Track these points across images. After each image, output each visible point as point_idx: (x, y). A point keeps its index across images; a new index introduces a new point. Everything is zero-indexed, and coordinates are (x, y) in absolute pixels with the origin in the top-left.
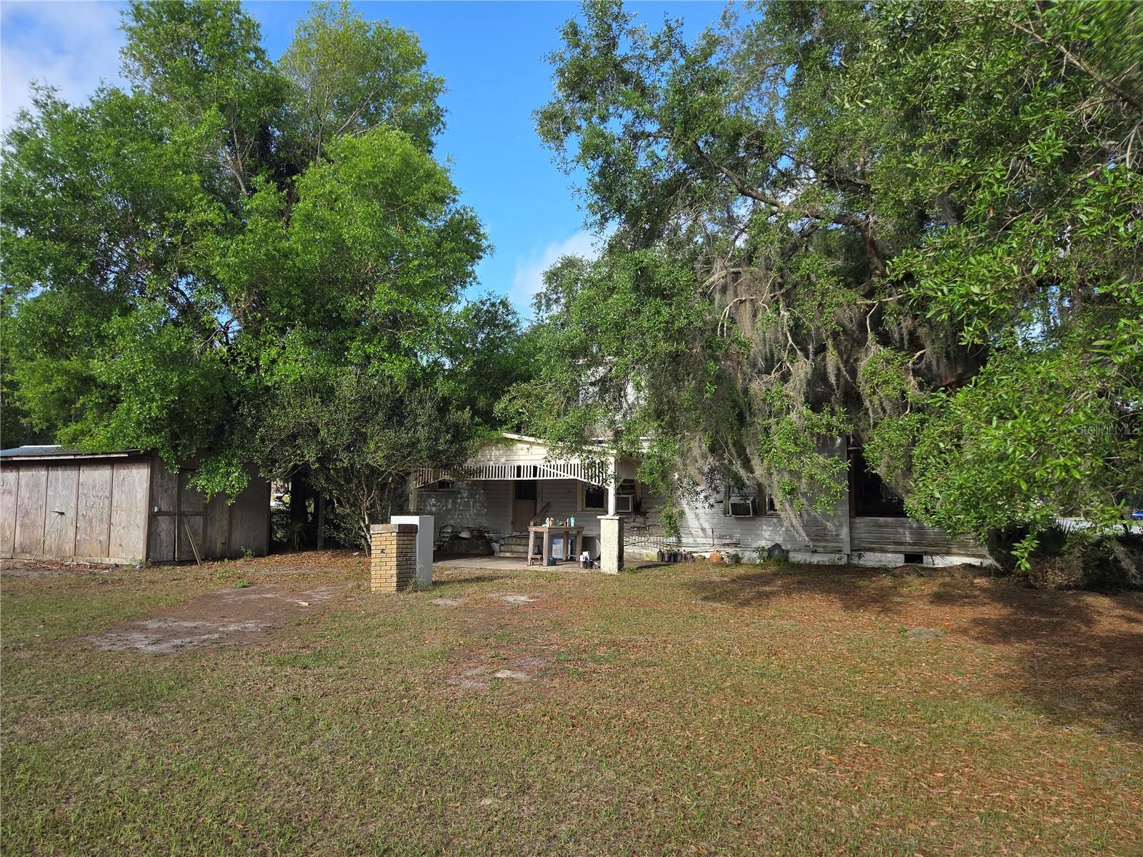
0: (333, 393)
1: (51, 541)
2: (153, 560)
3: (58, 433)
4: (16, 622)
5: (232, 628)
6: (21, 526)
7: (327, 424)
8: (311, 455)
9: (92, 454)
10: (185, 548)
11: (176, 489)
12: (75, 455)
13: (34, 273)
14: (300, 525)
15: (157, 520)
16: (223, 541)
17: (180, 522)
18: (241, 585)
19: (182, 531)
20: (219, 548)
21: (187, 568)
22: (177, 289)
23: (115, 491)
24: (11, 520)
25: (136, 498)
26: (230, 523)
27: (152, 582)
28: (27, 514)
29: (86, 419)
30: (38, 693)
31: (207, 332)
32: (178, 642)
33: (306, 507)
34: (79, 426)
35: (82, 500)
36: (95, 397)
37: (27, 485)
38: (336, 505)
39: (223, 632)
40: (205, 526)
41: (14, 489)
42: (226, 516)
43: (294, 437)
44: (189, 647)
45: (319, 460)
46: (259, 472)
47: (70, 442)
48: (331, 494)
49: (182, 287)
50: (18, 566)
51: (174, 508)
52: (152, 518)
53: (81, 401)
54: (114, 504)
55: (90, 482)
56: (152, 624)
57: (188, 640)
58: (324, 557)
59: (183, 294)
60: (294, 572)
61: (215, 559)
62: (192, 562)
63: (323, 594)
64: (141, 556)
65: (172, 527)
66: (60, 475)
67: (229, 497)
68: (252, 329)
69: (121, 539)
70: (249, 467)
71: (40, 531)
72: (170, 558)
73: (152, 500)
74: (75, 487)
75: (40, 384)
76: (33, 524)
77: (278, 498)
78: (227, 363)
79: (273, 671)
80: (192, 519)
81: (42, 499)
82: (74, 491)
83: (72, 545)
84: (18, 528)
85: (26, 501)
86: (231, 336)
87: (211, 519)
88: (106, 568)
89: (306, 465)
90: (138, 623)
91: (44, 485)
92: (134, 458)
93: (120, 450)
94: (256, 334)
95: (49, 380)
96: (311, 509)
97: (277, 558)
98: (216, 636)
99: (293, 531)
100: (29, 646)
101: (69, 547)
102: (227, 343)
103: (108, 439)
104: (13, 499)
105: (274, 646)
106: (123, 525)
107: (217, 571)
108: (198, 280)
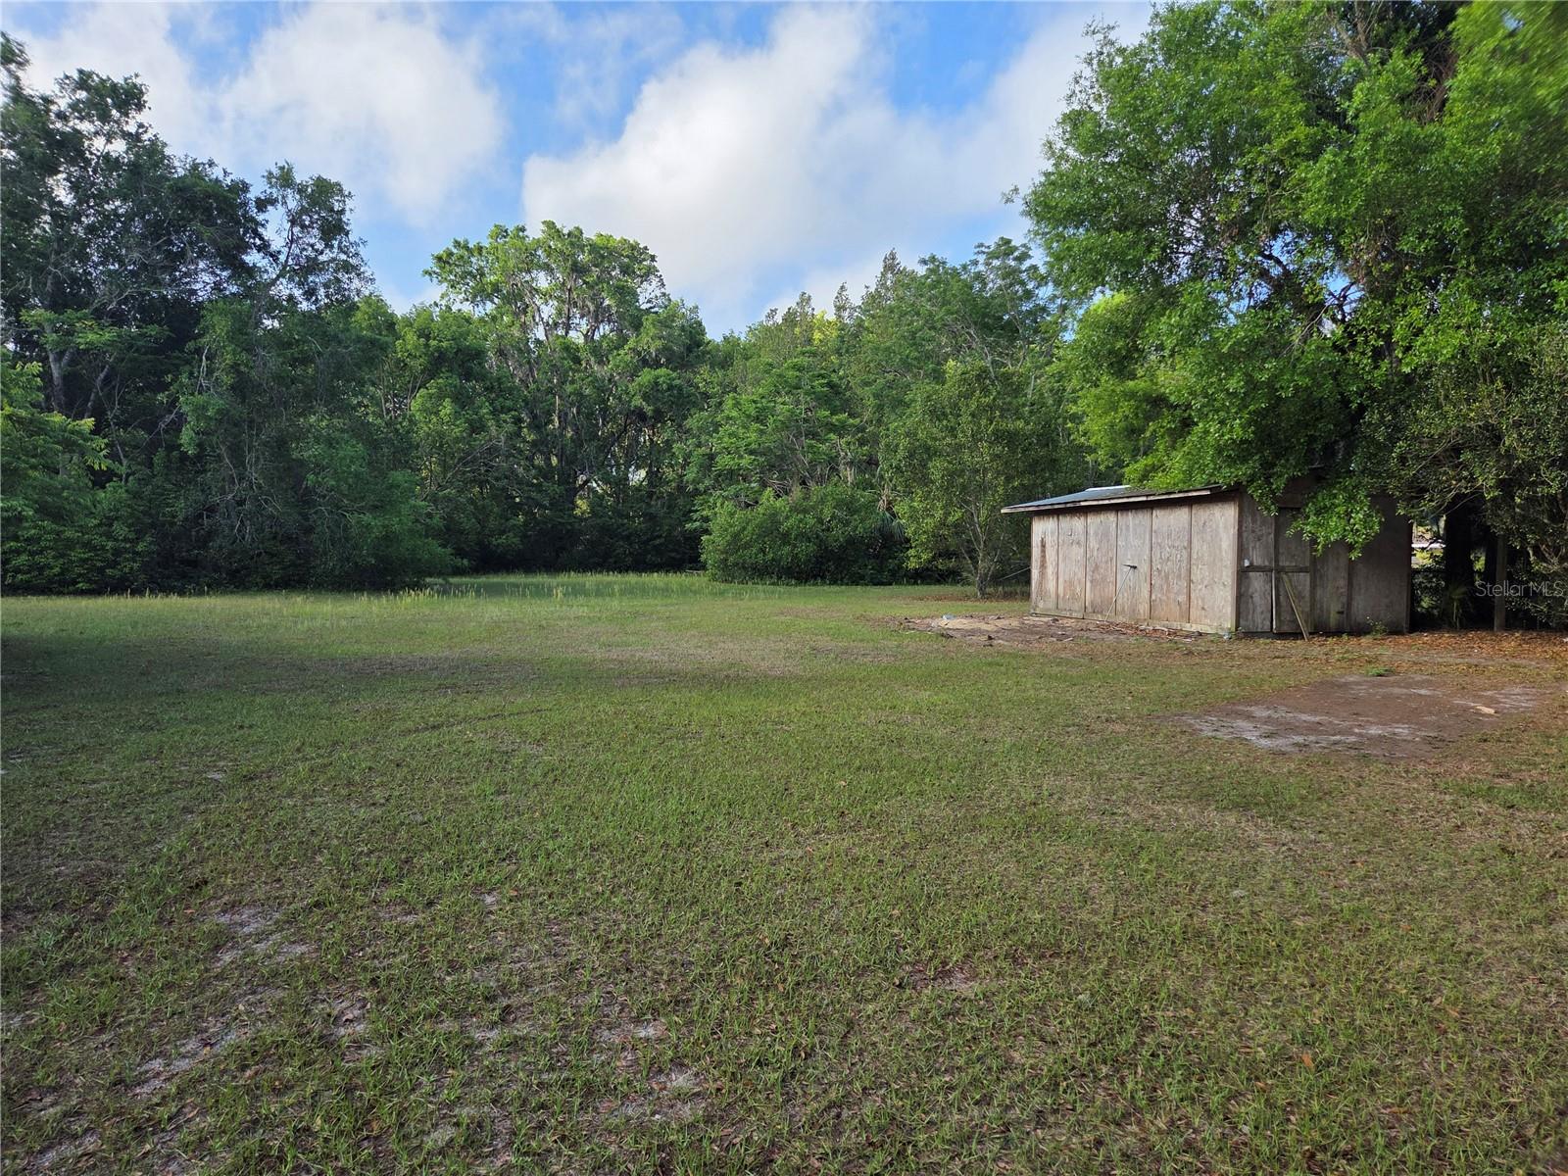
0: (1528, 373)
1: (1123, 600)
2: (1244, 632)
3: (1126, 470)
4: (1101, 690)
5: (1374, 731)
6: (1091, 582)
7: (1517, 425)
8: (1487, 480)
9: (1167, 494)
10: (1286, 617)
11: (1272, 536)
12: (1147, 496)
13: (1097, 277)
14: (1463, 589)
15: (1248, 577)
16: (1339, 608)
17: (1278, 580)
18: (1375, 671)
19: (1282, 592)
20: (1333, 619)
21: (1290, 644)
22: (1270, 257)
23: (1195, 541)
24: (1080, 574)
25: (1220, 550)
26: (1350, 584)
27: (1247, 658)
28: (1097, 567)
29: (1157, 450)
30: (1143, 774)
31: (1314, 310)
32: (1300, 739)
33: (1471, 563)
34: (1149, 460)
35: (1157, 551)
36: (1167, 422)
37: (1096, 534)
38: (1532, 558)
39: (1360, 735)
40: (1313, 587)
41: (1083, 539)
42: (1344, 574)
43: (1456, 450)
44: (1316, 748)
45: (1501, 484)
46: (1395, 509)
47: (1141, 481)
48: (1524, 539)
49: (1275, 253)
50: (1091, 627)
51: (1270, 562)
52: (1242, 574)
53: (1151, 429)
54: (1194, 556)
55: (1165, 529)
56: (1260, 712)
57: (1312, 738)
58: (1511, 642)
59: (1278, 262)
60: (1459, 661)
61: (1328, 634)
62: (1297, 635)
63: (1518, 699)
64: (1229, 623)
65: (1268, 587)
66: (1131, 519)
67: (1351, 547)
68: (1383, 291)
69: (1203, 600)
70: (1382, 501)
71: (1112, 588)
72: (1267, 628)
73: (1242, 551)
74: (1148, 537)
75: (1106, 413)
76: (1104, 579)
77: (1425, 548)
78: (1343, 351)
79: (1455, 803)
80: (1295, 577)
81: (1112, 550)
82: (1147, 541)
83: (1147, 606)
84: (1088, 584)
85: (1095, 553)
86: (1347, 309)
87: (1321, 577)
88: (1187, 637)
89: (1478, 494)
90: (1241, 708)
91: (1114, 536)
92: (1217, 496)
93: (1199, 487)
94: (1389, 297)
95: (1114, 408)
96: (1479, 565)
97: (1426, 637)
98: (1352, 739)
99: (1451, 598)
100: (1122, 719)
101: (1143, 608)
102: (1343, 321)
103: (1184, 472)
104: (1082, 550)
105: (1449, 765)
106: (1206, 583)
107: (1333, 650)
108: (1300, 236)
